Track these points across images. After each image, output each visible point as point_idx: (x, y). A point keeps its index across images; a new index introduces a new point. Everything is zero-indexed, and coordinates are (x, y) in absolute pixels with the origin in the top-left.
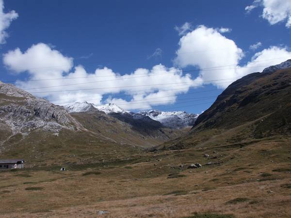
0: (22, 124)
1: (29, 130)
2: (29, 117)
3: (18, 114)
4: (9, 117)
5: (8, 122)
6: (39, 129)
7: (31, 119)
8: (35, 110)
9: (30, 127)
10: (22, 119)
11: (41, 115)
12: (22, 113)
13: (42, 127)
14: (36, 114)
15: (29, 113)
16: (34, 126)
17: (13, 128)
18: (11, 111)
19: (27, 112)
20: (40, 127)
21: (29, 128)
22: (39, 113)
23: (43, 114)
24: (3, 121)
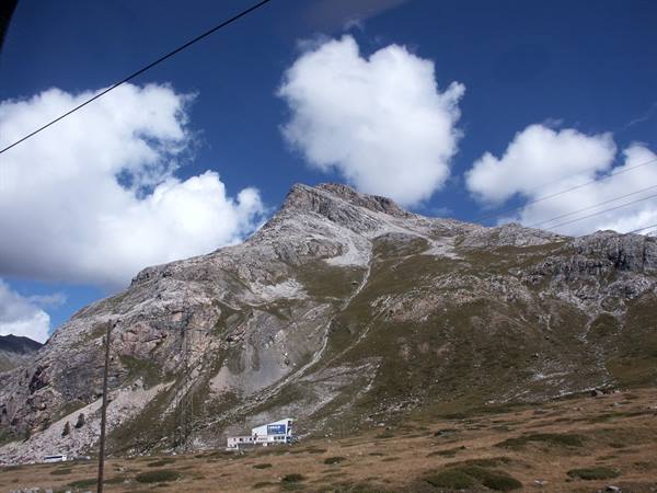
0: (597, 292)
1: (622, 302)
2: (602, 275)
3: (576, 275)
4: (559, 285)
5: (563, 295)
6: (645, 296)
7: (612, 278)
8: (610, 258)
9: (621, 296)
10: (592, 284)
11: (631, 265)
12: (582, 270)
13: (650, 290)
14: (617, 265)
15: (600, 266)
16: (627, 291)
17: (582, 306)
18: (558, 273)
19: (595, 266)
20: (645, 292)
21: (617, 299)
22: (624, 262)
23: (636, 261)
24: (551, 296)
